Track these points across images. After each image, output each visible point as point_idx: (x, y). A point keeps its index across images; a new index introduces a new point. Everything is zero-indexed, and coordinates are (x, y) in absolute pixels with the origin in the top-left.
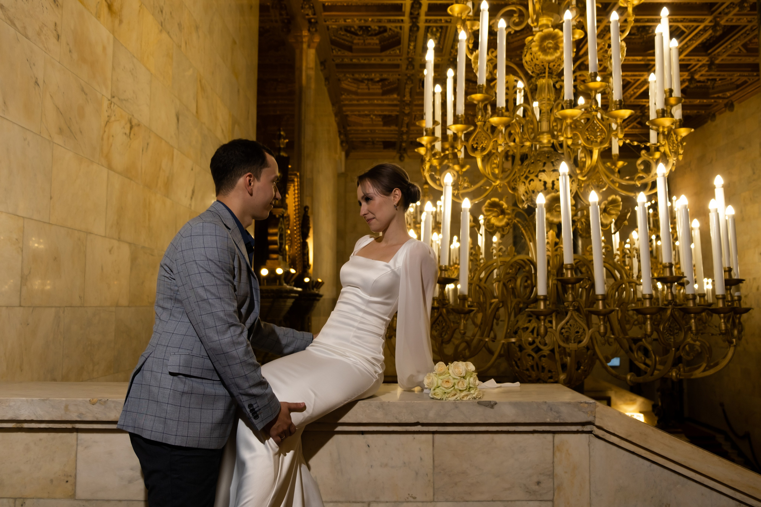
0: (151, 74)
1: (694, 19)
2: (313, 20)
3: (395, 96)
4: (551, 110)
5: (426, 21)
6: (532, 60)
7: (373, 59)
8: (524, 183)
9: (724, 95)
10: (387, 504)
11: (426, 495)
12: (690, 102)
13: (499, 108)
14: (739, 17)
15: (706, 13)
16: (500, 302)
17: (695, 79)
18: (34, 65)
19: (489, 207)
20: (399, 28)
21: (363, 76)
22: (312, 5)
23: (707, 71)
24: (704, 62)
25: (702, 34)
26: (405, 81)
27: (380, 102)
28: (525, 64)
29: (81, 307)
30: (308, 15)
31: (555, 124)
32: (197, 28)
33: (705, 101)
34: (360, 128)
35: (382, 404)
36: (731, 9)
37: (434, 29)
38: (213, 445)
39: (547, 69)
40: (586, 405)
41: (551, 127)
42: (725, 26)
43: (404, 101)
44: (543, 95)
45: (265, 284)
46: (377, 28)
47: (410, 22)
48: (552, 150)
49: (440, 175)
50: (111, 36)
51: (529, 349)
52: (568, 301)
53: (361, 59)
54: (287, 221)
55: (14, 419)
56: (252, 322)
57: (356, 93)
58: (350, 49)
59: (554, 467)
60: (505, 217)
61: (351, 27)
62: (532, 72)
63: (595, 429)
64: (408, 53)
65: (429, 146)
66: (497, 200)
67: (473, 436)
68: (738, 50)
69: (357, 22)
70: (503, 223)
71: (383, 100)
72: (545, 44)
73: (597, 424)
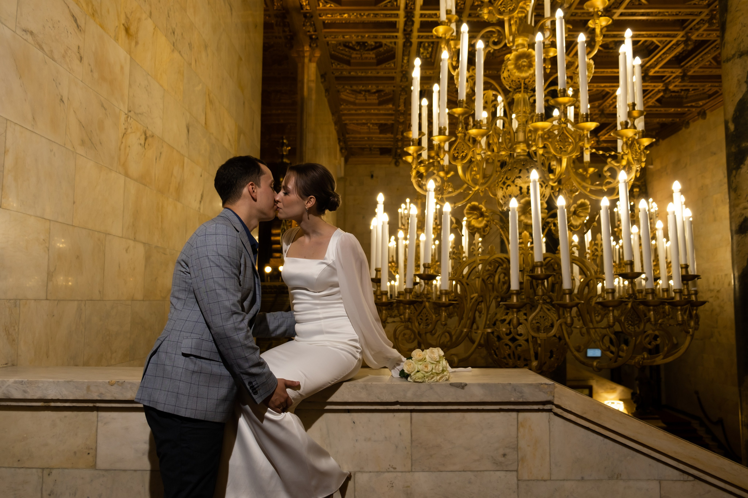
0: (164, 89)
1: (667, 34)
2: (314, 37)
3: (391, 106)
4: (527, 122)
5: (419, 37)
6: (509, 76)
7: (370, 72)
8: (502, 188)
9: (696, 104)
10: (371, 474)
11: (405, 466)
12: (665, 111)
13: (477, 121)
14: (709, 32)
15: (678, 28)
16: (479, 296)
17: (670, 90)
18: (60, 84)
19: (470, 210)
20: (393, 44)
21: (361, 87)
22: (312, 23)
23: (680, 82)
24: (677, 74)
25: (675, 48)
26: (400, 92)
27: (376, 112)
28: (503, 80)
29: (100, 300)
30: (309, 31)
31: (529, 135)
32: (206, 47)
33: (679, 110)
34: (358, 136)
35: (365, 386)
36: (702, 25)
37: (426, 45)
38: (218, 419)
39: (523, 85)
40: (546, 386)
41: (527, 137)
42: (696, 40)
43: (399, 111)
44: (519, 108)
45: (269, 281)
46: (373, 44)
47: (404, 38)
48: (528, 158)
49: (426, 181)
50: (128, 56)
51: (506, 339)
52: (538, 295)
53: (358, 72)
54: (289, 222)
55: (42, 398)
56: (254, 313)
57: (354, 104)
58: (348, 63)
59: (518, 441)
60: (483, 219)
61: (349, 42)
62: (510, 87)
63: (554, 407)
64: (402, 66)
65: (415, 155)
66: (476, 203)
67: (446, 414)
68: (709, 63)
69: (355, 38)
70: (482, 225)
71: (379, 110)
72: (520, 62)
73: (556, 403)
